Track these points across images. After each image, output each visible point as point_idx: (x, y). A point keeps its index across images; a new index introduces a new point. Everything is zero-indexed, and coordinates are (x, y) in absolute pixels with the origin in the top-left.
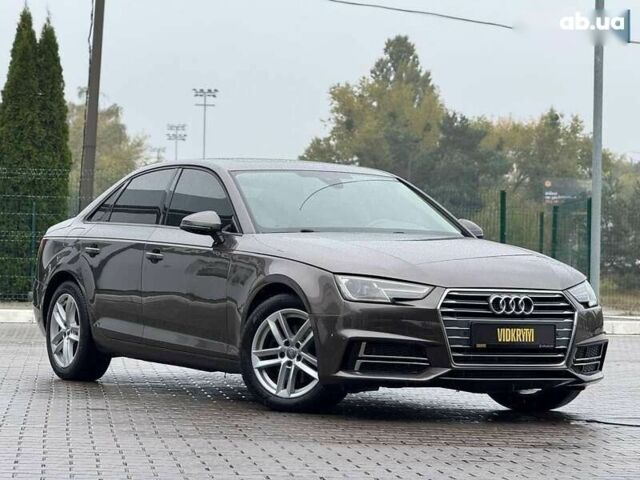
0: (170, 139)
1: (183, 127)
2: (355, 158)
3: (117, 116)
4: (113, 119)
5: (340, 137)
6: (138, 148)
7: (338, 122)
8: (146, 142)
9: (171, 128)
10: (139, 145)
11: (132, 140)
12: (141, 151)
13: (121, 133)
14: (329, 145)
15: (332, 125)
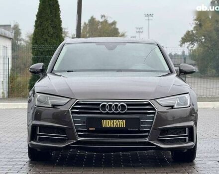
0: (137, 33)
1: (142, 28)
2: (203, 38)
3: (115, 25)
5: (197, 30)
7: (196, 24)
9: (137, 29)
11: (120, 34)
14: (193, 33)
15: (194, 25)
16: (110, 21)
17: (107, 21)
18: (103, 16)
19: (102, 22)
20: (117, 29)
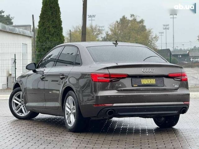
0: (164, 29)
1: (168, 25)
3: (143, 23)
4: (141, 24)
6: (149, 33)
8: (152, 31)
9: (164, 26)
10: (150, 31)
11: (147, 31)
12: (150, 34)
13: (144, 28)
16: (138, 20)
17: (136, 19)
18: (132, 16)
19: (131, 21)
20: (145, 26)
